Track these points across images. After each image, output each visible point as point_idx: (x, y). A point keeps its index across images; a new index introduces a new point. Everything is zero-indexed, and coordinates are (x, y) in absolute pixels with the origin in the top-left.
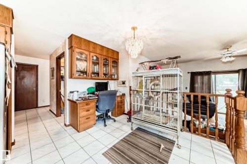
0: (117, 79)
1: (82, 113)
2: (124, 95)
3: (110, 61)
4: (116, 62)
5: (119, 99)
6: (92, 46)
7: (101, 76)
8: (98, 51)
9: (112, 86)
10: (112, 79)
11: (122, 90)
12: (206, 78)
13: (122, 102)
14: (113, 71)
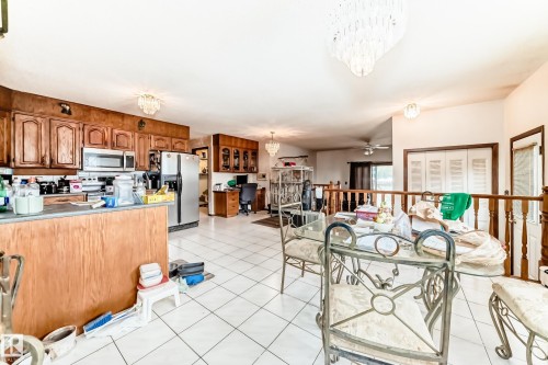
0: (257, 172)
1: (229, 202)
2: (264, 189)
3: (250, 153)
4: (255, 154)
5: (259, 193)
6: (233, 140)
7: (241, 169)
8: (239, 145)
9: (251, 179)
10: (252, 172)
11: (262, 184)
12: (366, 169)
13: (262, 197)
14: (252, 163)
